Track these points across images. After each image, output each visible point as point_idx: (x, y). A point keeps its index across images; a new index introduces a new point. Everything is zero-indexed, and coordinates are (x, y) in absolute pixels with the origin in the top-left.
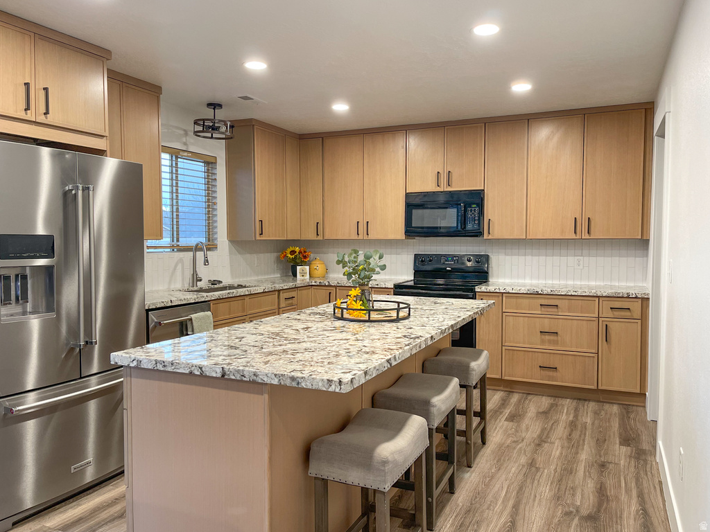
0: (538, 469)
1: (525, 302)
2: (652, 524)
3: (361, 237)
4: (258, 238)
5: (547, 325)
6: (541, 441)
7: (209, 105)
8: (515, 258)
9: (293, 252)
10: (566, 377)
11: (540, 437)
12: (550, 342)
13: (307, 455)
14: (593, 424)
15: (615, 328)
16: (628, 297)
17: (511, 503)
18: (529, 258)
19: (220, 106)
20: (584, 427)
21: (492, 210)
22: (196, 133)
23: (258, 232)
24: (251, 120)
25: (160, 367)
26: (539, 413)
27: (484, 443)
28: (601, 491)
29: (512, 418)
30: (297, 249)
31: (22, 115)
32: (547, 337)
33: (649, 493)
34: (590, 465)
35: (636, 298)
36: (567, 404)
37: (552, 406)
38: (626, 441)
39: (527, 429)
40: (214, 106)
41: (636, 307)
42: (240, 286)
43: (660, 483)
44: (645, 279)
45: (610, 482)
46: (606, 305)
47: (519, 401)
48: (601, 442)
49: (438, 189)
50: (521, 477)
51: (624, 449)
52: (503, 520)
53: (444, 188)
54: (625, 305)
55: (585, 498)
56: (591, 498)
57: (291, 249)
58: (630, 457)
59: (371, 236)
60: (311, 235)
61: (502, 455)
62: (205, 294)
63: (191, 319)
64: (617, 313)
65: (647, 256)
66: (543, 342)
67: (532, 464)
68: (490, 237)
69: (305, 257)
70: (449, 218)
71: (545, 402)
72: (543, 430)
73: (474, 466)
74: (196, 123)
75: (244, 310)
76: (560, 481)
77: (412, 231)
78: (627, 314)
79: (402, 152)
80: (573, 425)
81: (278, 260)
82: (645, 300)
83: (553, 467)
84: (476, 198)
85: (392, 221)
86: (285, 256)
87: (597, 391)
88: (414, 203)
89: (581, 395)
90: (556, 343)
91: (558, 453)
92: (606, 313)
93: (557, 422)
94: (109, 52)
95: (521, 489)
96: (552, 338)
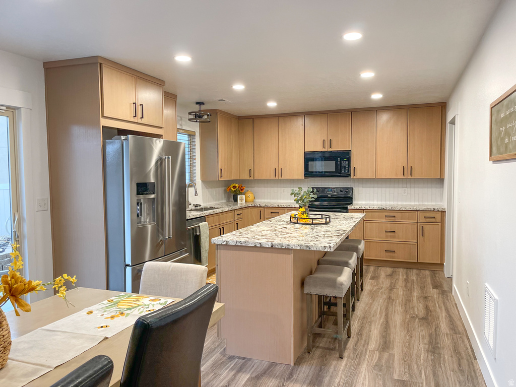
0: (393, 300)
1: (376, 214)
2: (454, 320)
3: (277, 178)
4: (220, 179)
5: (389, 227)
6: (391, 288)
7: (197, 103)
8: (368, 189)
9: (234, 187)
10: (400, 257)
11: (390, 286)
12: (390, 236)
14: (417, 280)
15: (427, 228)
16: (434, 211)
17: (384, 314)
18: (376, 189)
19: (203, 104)
20: (413, 281)
21: (355, 162)
22: (190, 120)
23: (220, 176)
24: (216, 110)
26: (387, 276)
27: (362, 290)
28: (427, 308)
29: (373, 278)
30: (237, 185)
31: (132, 119)
32: (389, 234)
33: (451, 308)
34: (419, 298)
35: (438, 211)
36: (401, 271)
37: (393, 272)
38: (436, 287)
39: (383, 283)
40: (200, 104)
41: (438, 216)
42: (211, 208)
43: (456, 304)
44: (442, 200)
45: (430, 304)
46: (422, 215)
47: (375, 270)
48: (423, 288)
49: (324, 150)
50: (385, 304)
51: (435, 290)
52: (382, 321)
53: (327, 149)
54: (432, 215)
55: (419, 310)
56: (423, 311)
57: (233, 185)
58: (439, 294)
59: (283, 177)
60: (246, 176)
61: (373, 295)
62: (201, 212)
63: (199, 226)
64: (428, 220)
65: (443, 187)
66: (387, 237)
67: (389, 298)
68: (355, 177)
69: (242, 190)
70: (331, 166)
71: (389, 270)
72: (391, 283)
73: (360, 299)
74: (190, 113)
75: (219, 222)
76: (406, 304)
77: (308, 174)
78: (433, 220)
79: (302, 128)
80: (406, 280)
81: (225, 191)
82: (443, 212)
83: (400, 299)
84: (346, 155)
85: (296, 167)
86: (230, 189)
87: (417, 263)
88: (309, 158)
89: (408, 265)
90: (394, 237)
91: (402, 293)
92: (422, 219)
93: (398, 279)
94: (163, 82)
95: (387, 309)
96: (392, 234)
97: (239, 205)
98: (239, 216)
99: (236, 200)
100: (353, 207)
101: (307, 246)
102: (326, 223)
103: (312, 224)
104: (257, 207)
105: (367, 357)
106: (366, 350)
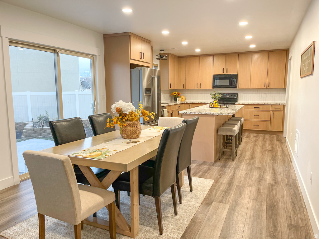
0: (257, 145)
1: (250, 107)
2: (284, 151)
3: (198, 88)
4: (170, 89)
5: (256, 113)
6: (256, 141)
7: (161, 50)
8: (246, 94)
9: (175, 93)
10: (261, 128)
11: (255, 140)
12: (257, 118)
13: (217, 131)
14: (269, 138)
15: (276, 113)
16: (280, 105)
18: (250, 94)
19: (164, 50)
20: (267, 139)
21: (240, 80)
22: (157, 59)
23: (170, 87)
24: (168, 53)
25: (191, 113)
26: (254, 137)
27: (242, 141)
28: (272, 148)
29: (247, 137)
30: (176, 92)
31: (140, 60)
32: (256, 117)
33: (284, 148)
34: (269, 145)
35: (282, 105)
36: (261, 136)
37: (257, 135)
38: (278, 140)
39: (252, 139)
40: (162, 50)
41: (282, 107)
42: (165, 103)
43: (287, 147)
44: (284, 100)
45: (274, 146)
46: (273, 107)
47: (248, 134)
48: (271, 141)
49: (223, 74)
50: (253, 146)
51: (277, 142)
52: (251, 151)
53: (225, 73)
54: (279, 107)
55: (269, 148)
57: (175, 92)
58: (279, 143)
59: (201, 88)
60: (181, 88)
61: (247, 143)
62: (163, 105)
63: (164, 111)
64: (276, 109)
65: (285, 93)
66: (255, 118)
67: (255, 144)
68: (239, 88)
69: (179, 95)
70: (227, 82)
71: (255, 135)
73: (241, 144)
74: (157, 56)
75: (171, 110)
76: (262, 146)
77: (214, 87)
78: (279, 109)
79: (212, 62)
80: (264, 138)
81: (170, 96)
82: (284, 105)
83: (260, 144)
84: (235, 77)
85: (208, 82)
86: (173, 95)
87: (270, 131)
88: (215, 77)
89: (265, 132)
90: (258, 118)
91: (261, 142)
92: (273, 109)
93: (260, 138)
94: (151, 41)
95: (253, 148)
96: (257, 117)
97: (177, 102)
98: (179, 108)
99: (176, 100)
100: (238, 103)
101: (221, 114)
102: (227, 108)
103: (220, 108)
104: (188, 103)
105: (244, 161)
106: (244, 159)
